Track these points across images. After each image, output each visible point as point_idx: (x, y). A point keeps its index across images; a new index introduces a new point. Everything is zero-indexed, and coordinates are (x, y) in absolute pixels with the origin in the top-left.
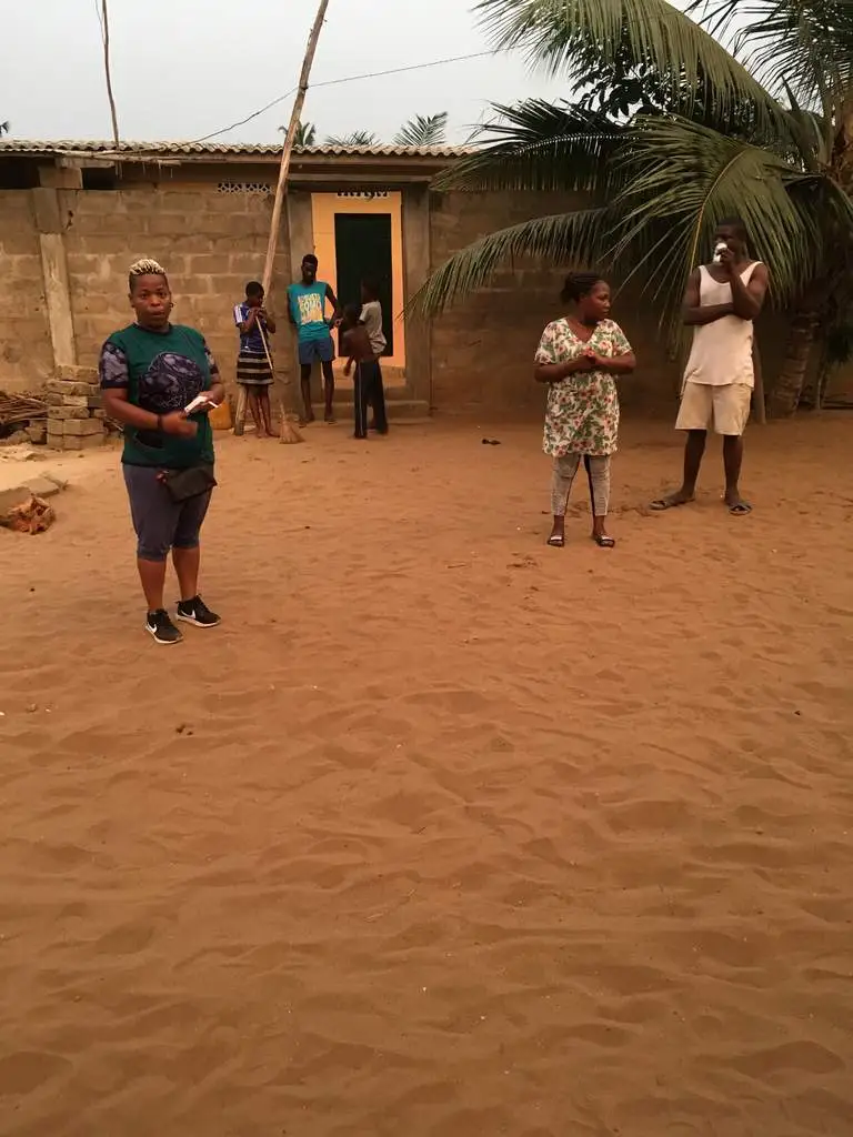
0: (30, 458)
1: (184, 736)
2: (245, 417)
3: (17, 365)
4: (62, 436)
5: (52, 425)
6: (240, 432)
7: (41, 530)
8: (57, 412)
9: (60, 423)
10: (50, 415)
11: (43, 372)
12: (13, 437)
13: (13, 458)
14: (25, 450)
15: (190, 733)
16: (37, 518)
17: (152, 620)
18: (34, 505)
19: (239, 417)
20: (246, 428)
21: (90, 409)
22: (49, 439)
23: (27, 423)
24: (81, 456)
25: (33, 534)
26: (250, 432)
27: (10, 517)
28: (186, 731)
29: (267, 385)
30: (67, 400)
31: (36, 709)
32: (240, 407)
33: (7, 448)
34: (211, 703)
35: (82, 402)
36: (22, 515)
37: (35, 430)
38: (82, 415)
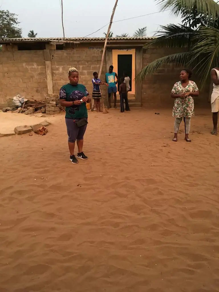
0: (42, 116)
1: (79, 187)
2: (94, 107)
3: (39, 94)
4: (49, 111)
5: (47, 109)
6: (92, 111)
7: (44, 134)
8: (49, 105)
9: (49, 108)
10: (47, 106)
11: (45, 95)
12: (38, 111)
13: (38, 116)
14: (41, 114)
15: (81, 186)
16: (44, 131)
17: (71, 158)
18: (43, 128)
19: (92, 107)
20: (94, 109)
21: (57, 104)
22: (46, 112)
23: (41, 108)
24: (54, 116)
25: (43, 135)
26: (95, 110)
27: (37, 131)
28: (80, 186)
29: (100, 99)
30: (51, 102)
31: (43, 178)
32: (93, 104)
33: (36, 114)
34: (85, 179)
35: (55, 103)
36: (40, 130)
37: (43, 109)
38: (54, 106)
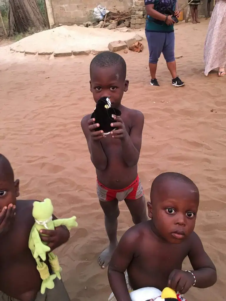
0: (127, 31)
1: (213, 113)
3: (122, 2)
4: (135, 24)
8: (134, 17)
9: (135, 20)
10: (132, 18)
11: (129, 4)
12: (122, 24)
13: (123, 31)
14: (125, 29)
15: (216, 112)
16: (140, 47)
17: (152, 81)
18: (139, 44)
21: (143, 15)
22: (131, 25)
23: (124, 21)
24: (140, 30)
25: (139, 52)
27: (132, 47)
30: (137, 12)
31: (164, 101)
33: (121, 28)
34: (217, 103)
35: (141, 13)
36: (136, 47)
37: (127, 23)
38: (141, 17)
